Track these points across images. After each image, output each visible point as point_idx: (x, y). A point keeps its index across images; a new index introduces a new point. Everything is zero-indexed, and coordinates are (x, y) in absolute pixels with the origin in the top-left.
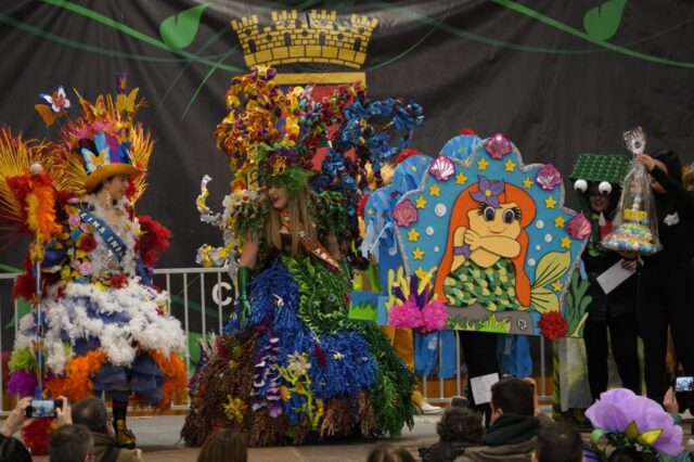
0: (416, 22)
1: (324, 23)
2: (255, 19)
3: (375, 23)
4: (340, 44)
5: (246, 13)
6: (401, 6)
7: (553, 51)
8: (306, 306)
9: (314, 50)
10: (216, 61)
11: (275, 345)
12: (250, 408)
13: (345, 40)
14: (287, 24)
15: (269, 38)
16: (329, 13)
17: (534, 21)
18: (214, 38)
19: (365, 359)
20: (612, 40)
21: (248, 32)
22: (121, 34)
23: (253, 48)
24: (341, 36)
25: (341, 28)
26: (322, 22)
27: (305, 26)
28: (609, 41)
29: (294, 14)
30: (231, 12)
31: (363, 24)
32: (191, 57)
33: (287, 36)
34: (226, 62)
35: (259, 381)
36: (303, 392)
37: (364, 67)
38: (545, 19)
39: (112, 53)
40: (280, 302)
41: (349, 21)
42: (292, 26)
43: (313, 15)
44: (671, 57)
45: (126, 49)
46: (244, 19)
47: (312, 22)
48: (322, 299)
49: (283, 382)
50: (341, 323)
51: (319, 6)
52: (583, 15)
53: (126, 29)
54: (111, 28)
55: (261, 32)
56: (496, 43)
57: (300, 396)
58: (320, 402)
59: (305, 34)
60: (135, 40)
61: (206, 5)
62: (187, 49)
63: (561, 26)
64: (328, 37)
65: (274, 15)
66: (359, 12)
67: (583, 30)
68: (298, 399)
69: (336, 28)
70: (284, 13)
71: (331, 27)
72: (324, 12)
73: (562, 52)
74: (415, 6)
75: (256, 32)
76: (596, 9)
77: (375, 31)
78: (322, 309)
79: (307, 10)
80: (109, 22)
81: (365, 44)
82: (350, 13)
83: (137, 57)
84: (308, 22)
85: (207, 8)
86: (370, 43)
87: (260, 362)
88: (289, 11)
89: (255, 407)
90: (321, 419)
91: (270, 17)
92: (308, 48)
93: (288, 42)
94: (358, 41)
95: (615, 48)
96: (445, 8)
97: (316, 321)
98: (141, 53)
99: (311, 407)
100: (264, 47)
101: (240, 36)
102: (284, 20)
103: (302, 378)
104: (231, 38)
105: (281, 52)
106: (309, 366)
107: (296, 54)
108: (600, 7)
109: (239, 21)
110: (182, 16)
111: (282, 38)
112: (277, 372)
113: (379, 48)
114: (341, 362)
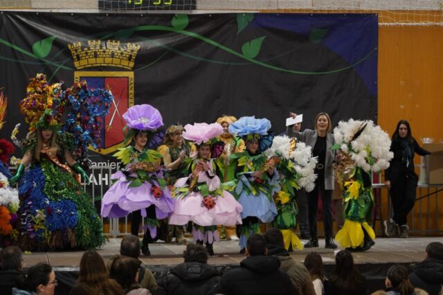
0: (160, 47)
1: (114, 47)
2: (80, 44)
3: (139, 47)
4: (121, 57)
5: (75, 41)
6: (153, 39)
7: (227, 63)
8: (47, 188)
9: (108, 60)
10: (60, 64)
11: (30, 205)
12: (20, 234)
13: (124, 55)
14: (95, 47)
15: (86, 53)
16: (116, 42)
17: (217, 48)
18: (59, 53)
19: (73, 213)
20: (256, 58)
21: (76, 50)
22: (13, 50)
23: (79, 58)
24: (122, 54)
25: (122, 50)
26: (113, 46)
27: (104, 48)
28: (254, 59)
29: (99, 42)
30: (68, 40)
31: (134, 47)
32: (48, 62)
33: (95, 53)
34: (65, 65)
35: (24, 221)
36: (43, 227)
37: (133, 69)
38: (223, 47)
39: (8, 59)
40: (35, 185)
41: (126, 46)
42: (98, 48)
43: (109, 42)
44: (284, 68)
45: (16, 57)
46: (74, 44)
47: (108, 47)
48: (56, 184)
49: (33, 223)
50: (63, 196)
51: (111, 39)
52: (242, 45)
53: (16, 48)
54: (8, 47)
55: (83, 50)
56: (199, 59)
57: (41, 229)
58: (50, 232)
59: (104, 52)
60: (19, 52)
61: (56, 36)
62: (46, 58)
63: (230, 51)
64: (116, 54)
65: (89, 42)
66: (132, 42)
67: (242, 53)
68: (41, 231)
69: (119, 49)
70: (94, 41)
71: (117, 49)
72: (114, 41)
73: (231, 64)
74: (159, 40)
75: (80, 50)
76: (248, 43)
77: (139, 51)
78: (56, 188)
79: (106, 40)
80: (8, 44)
81: (134, 58)
82: (127, 42)
83: (21, 62)
84: (106, 46)
85: (56, 38)
86: (136, 57)
87: (24, 213)
88: (97, 40)
89: (22, 234)
90: (51, 240)
91: (87, 43)
92: (106, 59)
93: (96, 56)
94: (131, 56)
95: (257, 62)
96: (173, 41)
97: (51, 194)
98: (23, 59)
99: (46, 234)
100: (83, 58)
101: (73, 52)
102: (94, 44)
103: (43, 221)
104: (68, 53)
105: (92, 61)
106: (45, 216)
107: (99, 61)
108: (250, 42)
109: (72, 45)
110: (43, 41)
111: (93, 54)
112: (31, 218)
113: (141, 60)
114: (59, 215)
